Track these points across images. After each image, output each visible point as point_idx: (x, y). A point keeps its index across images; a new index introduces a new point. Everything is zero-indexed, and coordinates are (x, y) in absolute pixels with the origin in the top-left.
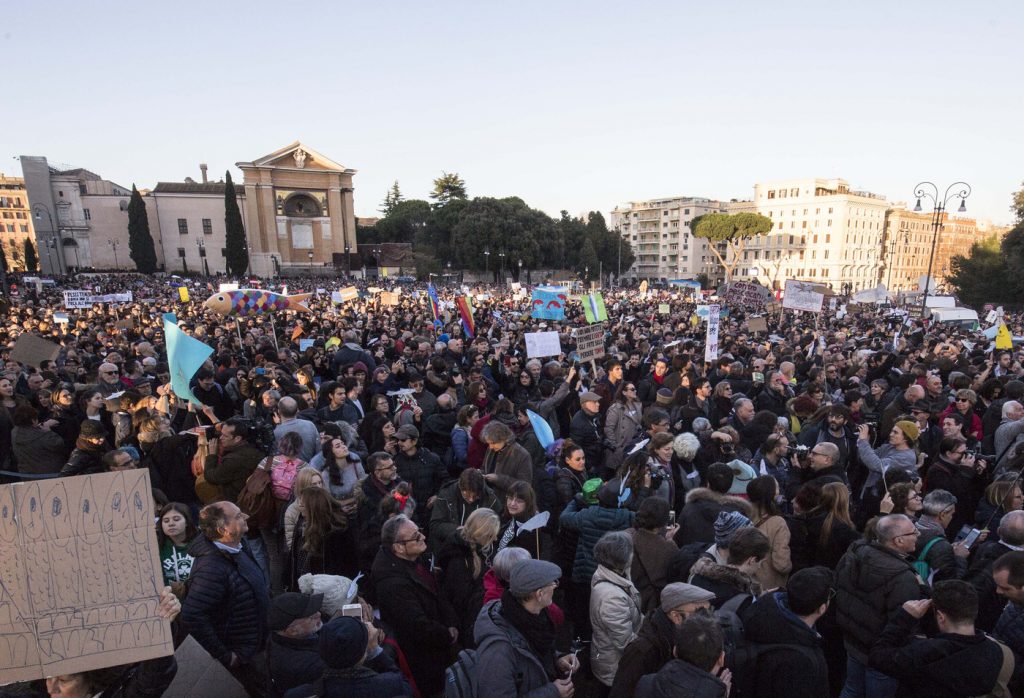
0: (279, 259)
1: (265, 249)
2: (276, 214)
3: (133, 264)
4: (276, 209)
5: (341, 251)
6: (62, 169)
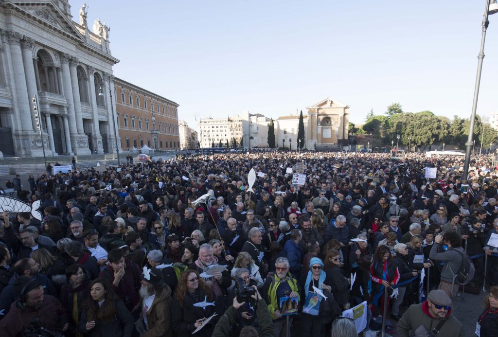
0: (316, 142)
1: (312, 138)
2: (318, 125)
3: (267, 145)
4: (318, 123)
5: (341, 138)
6: (253, 114)
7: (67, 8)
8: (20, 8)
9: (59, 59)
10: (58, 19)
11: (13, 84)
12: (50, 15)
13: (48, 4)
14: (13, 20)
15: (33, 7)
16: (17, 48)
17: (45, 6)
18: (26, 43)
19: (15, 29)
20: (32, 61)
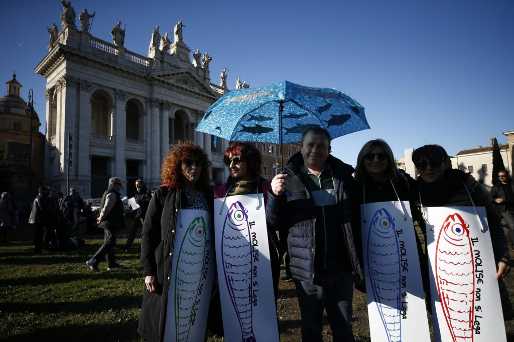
7: (207, 74)
8: (161, 79)
9: (195, 116)
10: (196, 84)
11: (149, 140)
12: (189, 81)
13: (187, 73)
14: (156, 89)
15: (174, 77)
16: (157, 111)
17: (184, 74)
18: (164, 106)
19: (156, 96)
20: (167, 119)
